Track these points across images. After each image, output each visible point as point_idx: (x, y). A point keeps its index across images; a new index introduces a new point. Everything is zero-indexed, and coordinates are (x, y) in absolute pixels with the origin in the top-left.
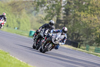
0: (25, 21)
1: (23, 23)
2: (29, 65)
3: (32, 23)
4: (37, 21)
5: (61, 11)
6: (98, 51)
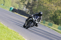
1: (7, 2)
2: (8, 28)
3: (12, 3)
4: (16, 2)
6: (50, 25)
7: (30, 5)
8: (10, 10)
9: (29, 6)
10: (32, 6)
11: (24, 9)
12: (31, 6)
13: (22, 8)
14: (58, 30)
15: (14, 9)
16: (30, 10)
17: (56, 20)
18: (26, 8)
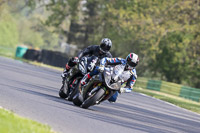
0: (8, 26)
1: (3, 30)
2: (16, 115)
5: (79, 8)
6: (154, 86)
7: (78, 31)
8: (16, 57)
9: (78, 35)
10: (86, 32)
11: (63, 46)
12: (84, 35)
13: (56, 44)
14: (180, 99)
15: (28, 51)
16: (83, 46)
17: (171, 68)
18: (69, 42)
